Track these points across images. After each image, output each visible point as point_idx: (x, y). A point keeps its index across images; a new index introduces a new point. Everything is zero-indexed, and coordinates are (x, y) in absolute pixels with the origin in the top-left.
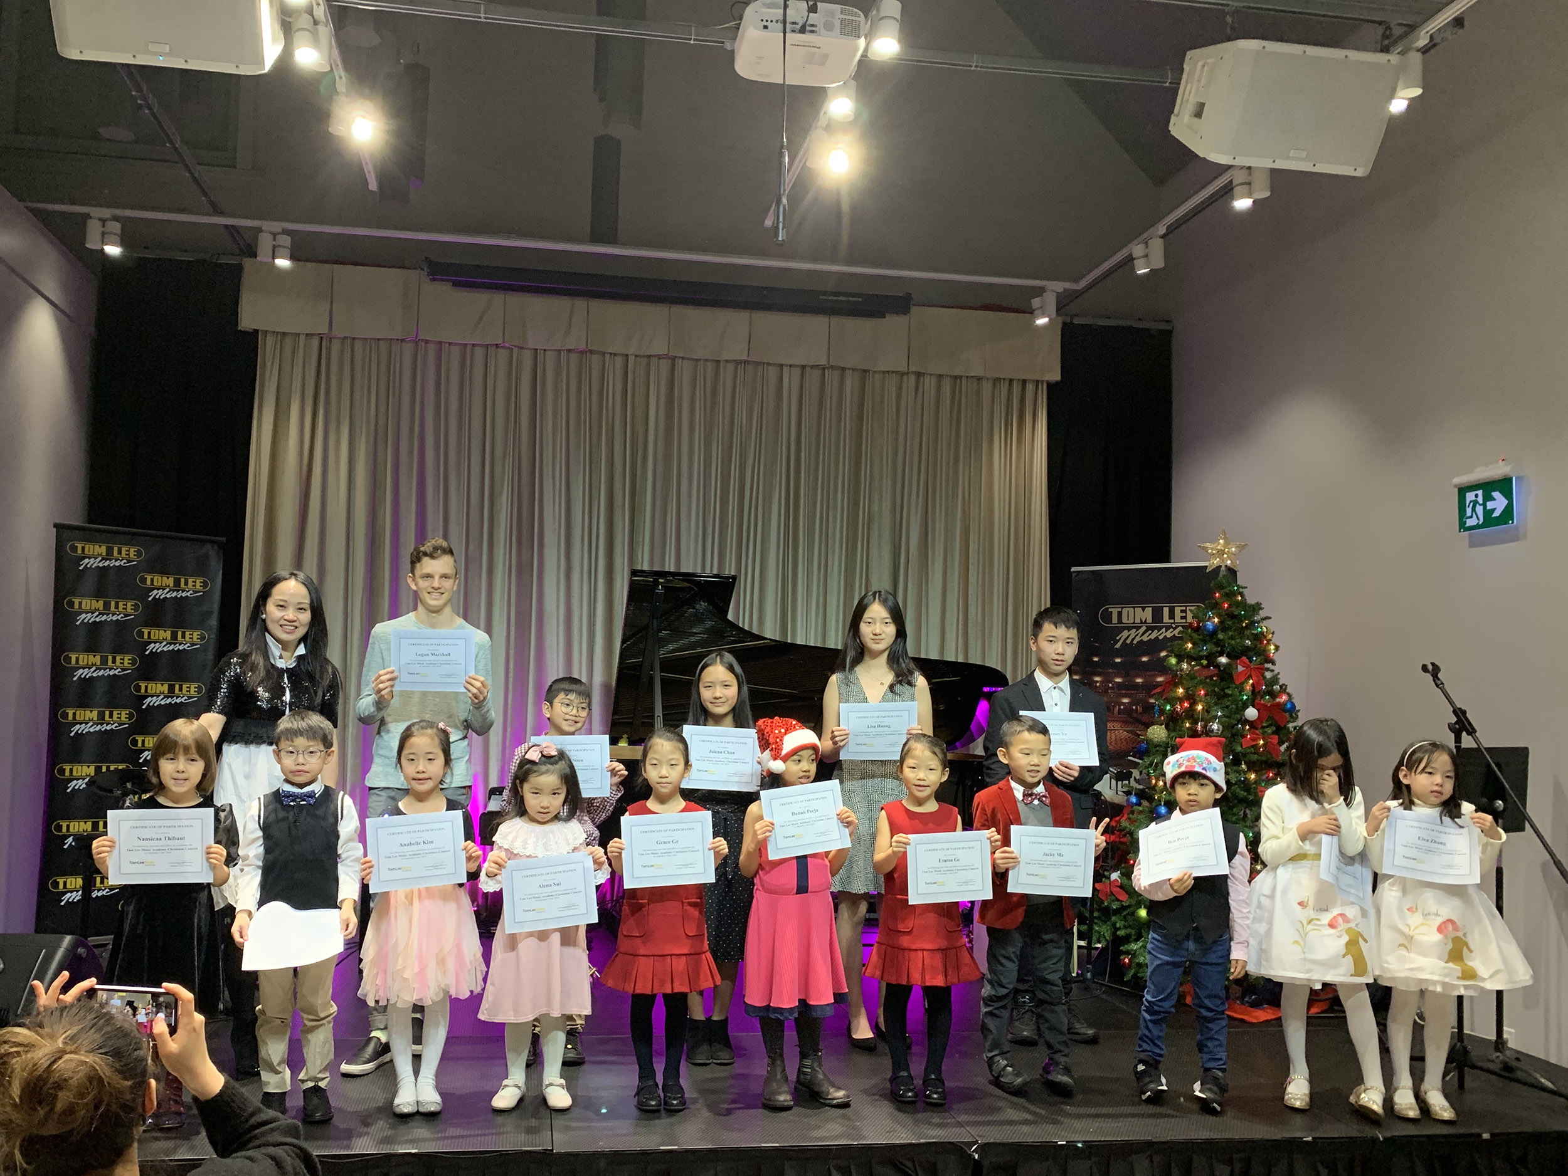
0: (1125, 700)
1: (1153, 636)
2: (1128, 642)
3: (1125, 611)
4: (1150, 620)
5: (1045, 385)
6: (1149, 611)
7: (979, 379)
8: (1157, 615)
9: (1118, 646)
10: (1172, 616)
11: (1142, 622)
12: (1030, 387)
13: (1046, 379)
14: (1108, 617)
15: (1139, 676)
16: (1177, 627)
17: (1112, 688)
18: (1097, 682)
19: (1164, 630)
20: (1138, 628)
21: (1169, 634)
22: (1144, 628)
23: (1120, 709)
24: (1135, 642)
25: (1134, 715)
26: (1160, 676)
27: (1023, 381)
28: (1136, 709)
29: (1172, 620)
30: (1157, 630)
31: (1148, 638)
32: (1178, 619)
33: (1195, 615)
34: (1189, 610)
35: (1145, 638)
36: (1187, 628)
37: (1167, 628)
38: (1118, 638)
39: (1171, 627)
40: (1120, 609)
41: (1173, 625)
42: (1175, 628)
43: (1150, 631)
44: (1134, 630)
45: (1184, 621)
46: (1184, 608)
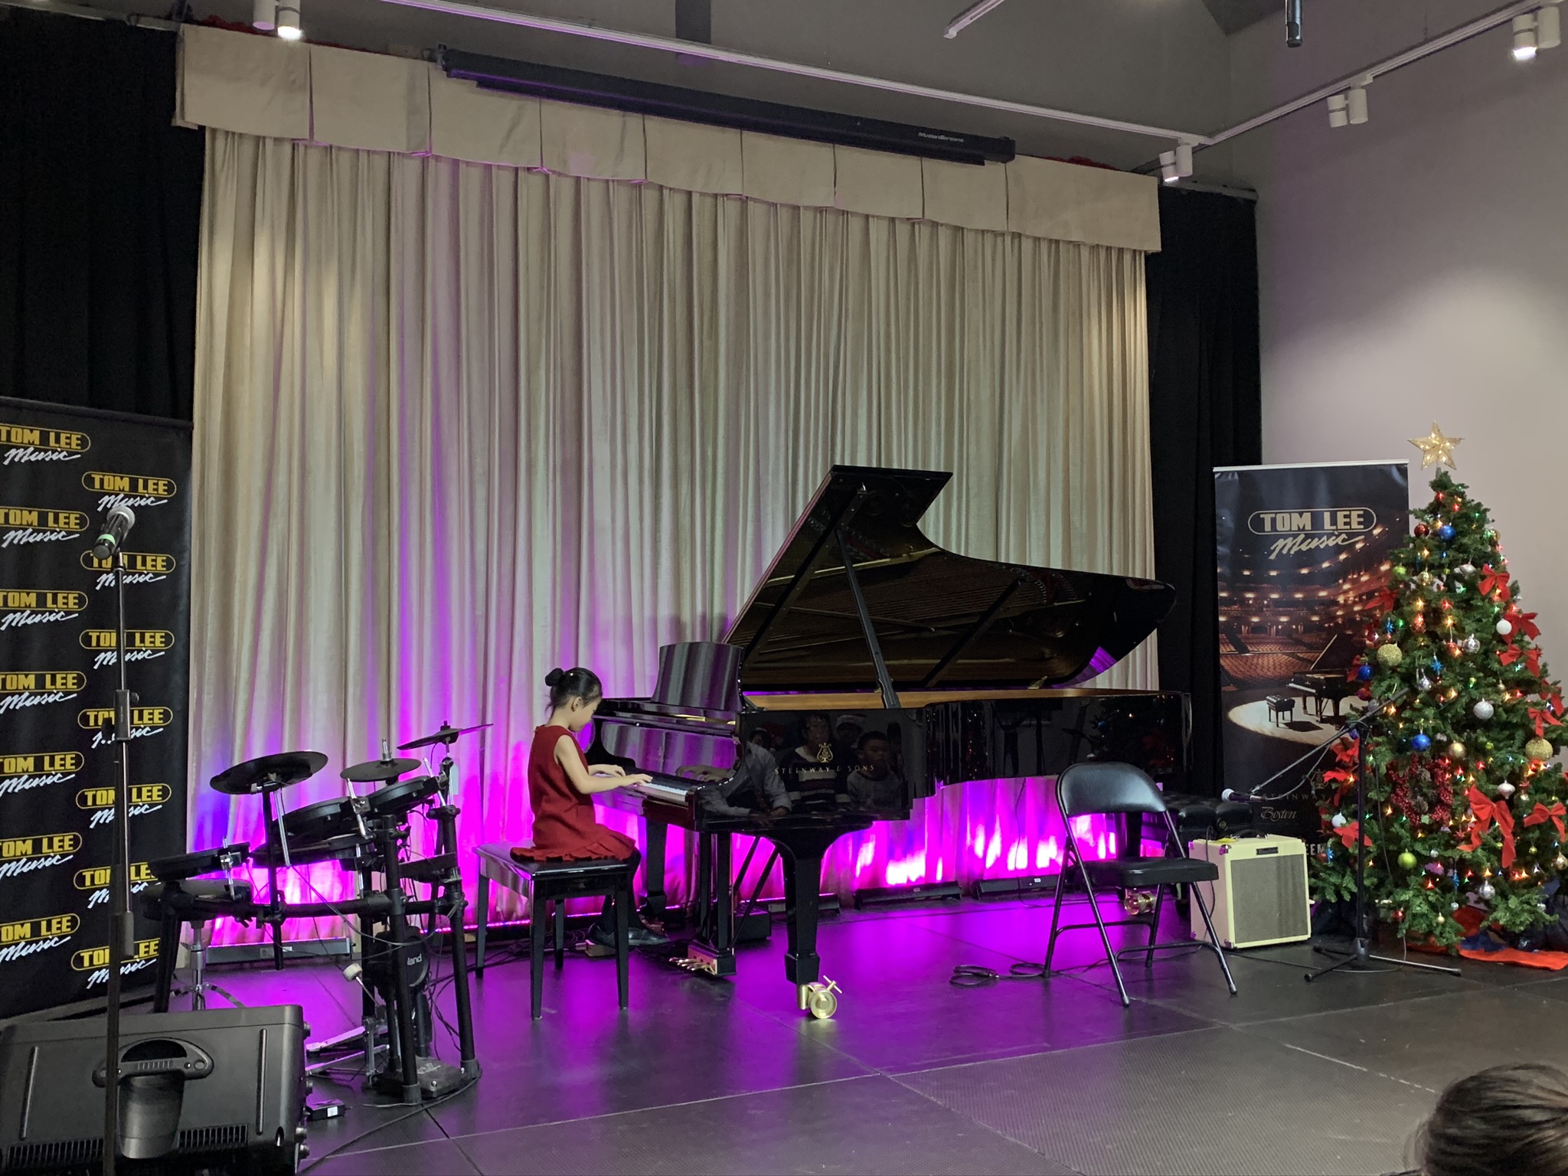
0: (1284, 619)
1: (1313, 545)
2: (1285, 552)
3: (1279, 517)
4: (1308, 527)
5: (1143, 255)
6: (1307, 516)
7: (1077, 245)
8: (1317, 521)
9: (1272, 557)
10: (1334, 522)
11: (1299, 530)
12: (1126, 258)
13: (1145, 249)
14: (1259, 523)
15: (1297, 591)
16: (1340, 534)
17: (1267, 606)
18: (1250, 599)
19: (1325, 538)
20: (1295, 536)
21: (1331, 543)
22: (1302, 536)
23: (1277, 629)
24: (1292, 552)
25: (1295, 636)
26: (1323, 590)
27: (1121, 251)
28: (1297, 630)
29: (1334, 527)
30: (1317, 539)
31: (1308, 547)
32: (1341, 525)
33: (1362, 520)
34: (1354, 514)
35: (1304, 547)
36: (1351, 535)
37: (1329, 536)
38: (1272, 548)
39: (1333, 534)
40: (1273, 515)
41: (1336, 533)
42: (1337, 536)
43: (1310, 540)
44: (1291, 539)
45: (1348, 527)
46: (1348, 513)
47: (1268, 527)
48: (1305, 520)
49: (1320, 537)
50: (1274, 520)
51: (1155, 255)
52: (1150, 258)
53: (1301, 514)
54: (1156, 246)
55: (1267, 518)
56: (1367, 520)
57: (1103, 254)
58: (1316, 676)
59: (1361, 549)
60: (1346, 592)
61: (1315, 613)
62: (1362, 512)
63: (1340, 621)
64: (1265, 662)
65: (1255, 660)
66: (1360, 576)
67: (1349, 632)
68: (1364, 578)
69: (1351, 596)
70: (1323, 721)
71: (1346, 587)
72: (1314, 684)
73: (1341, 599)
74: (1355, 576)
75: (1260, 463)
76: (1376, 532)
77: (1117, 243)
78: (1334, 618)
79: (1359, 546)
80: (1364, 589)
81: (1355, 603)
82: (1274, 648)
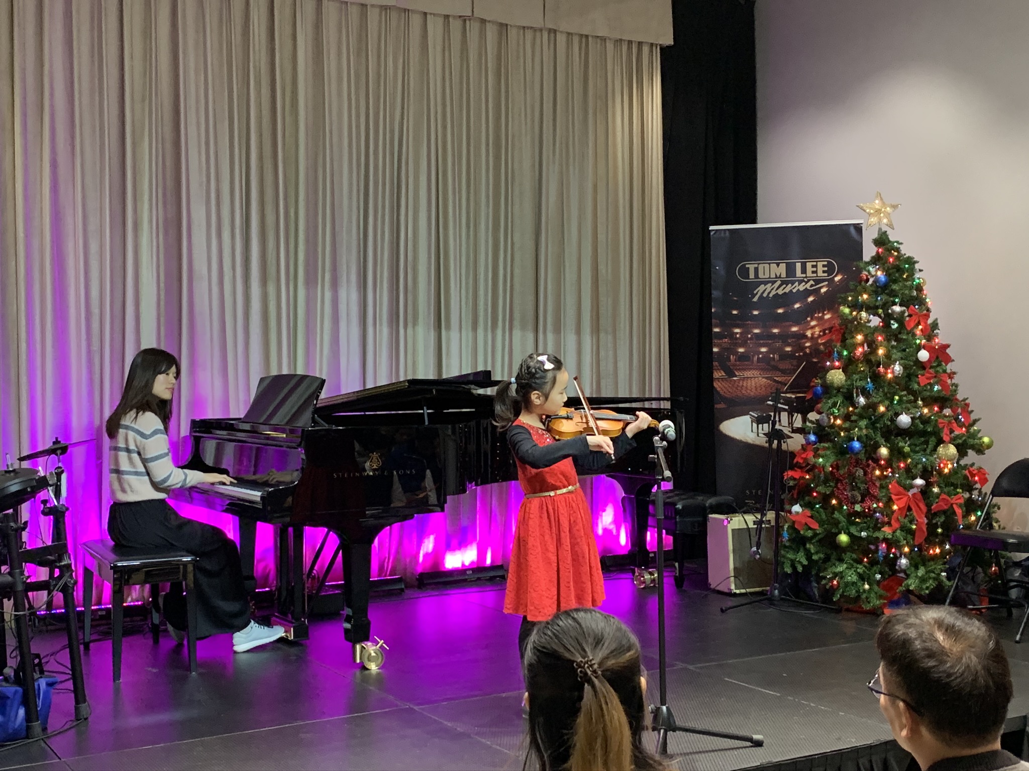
0: (764, 350)
1: (787, 290)
2: (765, 295)
3: (761, 267)
4: (784, 275)
5: (658, 48)
6: (783, 266)
7: (603, 39)
8: (791, 270)
9: (755, 299)
10: (804, 271)
11: (776, 277)
12: (646, 49)
13: (660, 43)
14: (745, 272)
15: (775, 327)
16: (809, 281)
17: (751, 339)
18: (737, 333)
19: (797, 283)
20: (773, 282)
21: (802, 288)
22: (779, 283)
24: (771, 295)
25: (772, 363)
26: (795, 326)
27: (640, 44)
28: (774, 358)
29: (804, 275)
30: (790, 285)
31: (783, 292)
32: (809, 274)
33: (826, 269)
34: (820, 264)
35: (780, 292)
36: (818, 282)
37: (800, 282)
38: (755, 292)
39: (803, 281)
40: (756, 266)
41: (806, 280)
42: (806, 283)
43: (784, 286)
44: (770, 284)
45: (815, 275)
46: (815, 263)
47: (752, 275)
48: (782, 270)
49: (793, 283)
50: (756, 270)
51: (669, 47)
52: (665, 50)
53: (778, 265)
54: (669, 40)
55: (751, 268)
56: (830, 270)
57: (625, 48)
58: (788, 395)
59: (825, 293)
60: (813, 327)
61: (789, 345)
62: (826, 263)
63: (808, 351)
64: (749, 384)
65: (741, 382)
66: (824, 314)
67: (815, 360)
68: (827, 317)
69: (817, 330)
70: (794, 431)
71: (813, 323)
72: (787, 402)
73: (809, 333)
74: (820, 315)
75: (754, 222)
76: (837, 279)
77: (637, 38)
78: (803, 349)
79: (823, 290)
80: (827, 326)
81: (820, 336)
82: (756, 373)
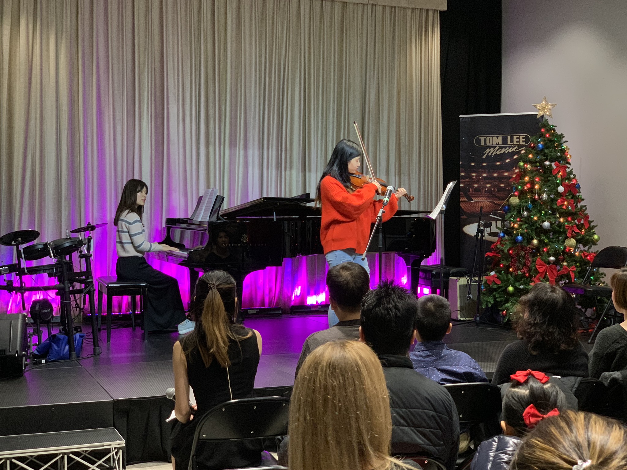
0: (488, 186)
1: (502, 151)
2: (490, 154)
3: (488, 138)
4: (501, 143)
5: (439, 12)
6: (500, 138)
7: (405, 8)
8: (504, 140)
9: (484, 157)
10: (512, 141)
11: (496, 144)
12: (431, 13)
13: (440, 9)
14: (479, 141)
15: (495, 173)
16: (515, 146)
17: (481, 179)
18: (474, 176)
19: (508, 148)
20: (495, 147)
21: (510, 150)
22: (498, 147)
23: (485, 190)
24: (493, 155)
25: (493, 193)
26: (506, 172)
28: (494, 190)
29: (512, 143)
30: (504, 149)
31: (500, 153)
32: (515, 142)
34: (521, 137)
35: (498, 153)
36: (520, 147)
37: (510, 147)
38: (484, 153)
40: (485, 138)
41: (513, 146)
42: (513, 148)
43: (501, 149)
44: (493, 148)
45: (518, 143)
46: (518, 137)
47: (483, 143)
48: (499, 140)
49: (505, 148)
50: (485, 140)
53: (497, 137)
54: (445, 8)
55: (482, 139)
56: (527, 140)
58: (502, 211)
61: (502, 183)
62: (524, 136)
64: (480, 205)
65: (475, 205)
71: (517, 170)
72: (502, 215)
73: (514, 177)
77: (425, 7)
78: (510, 185)
79: (523, 152)
82: (483, 199)
